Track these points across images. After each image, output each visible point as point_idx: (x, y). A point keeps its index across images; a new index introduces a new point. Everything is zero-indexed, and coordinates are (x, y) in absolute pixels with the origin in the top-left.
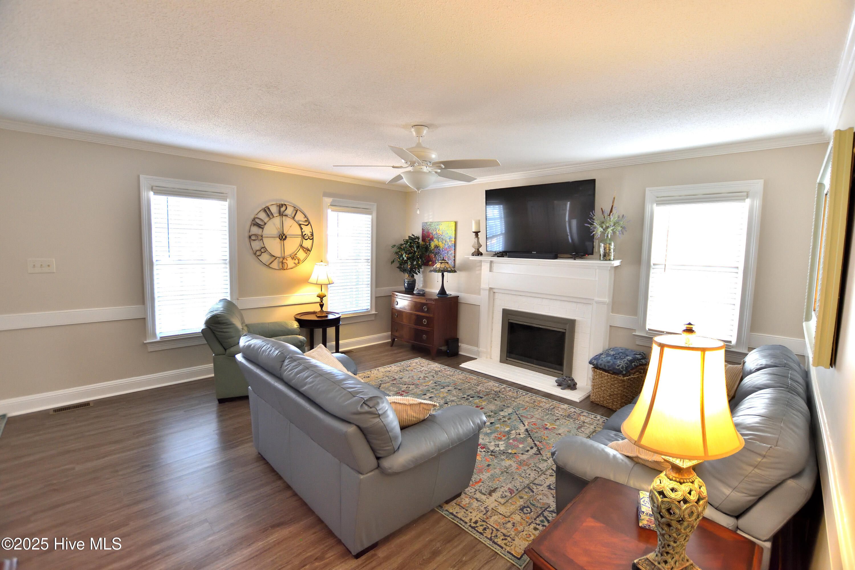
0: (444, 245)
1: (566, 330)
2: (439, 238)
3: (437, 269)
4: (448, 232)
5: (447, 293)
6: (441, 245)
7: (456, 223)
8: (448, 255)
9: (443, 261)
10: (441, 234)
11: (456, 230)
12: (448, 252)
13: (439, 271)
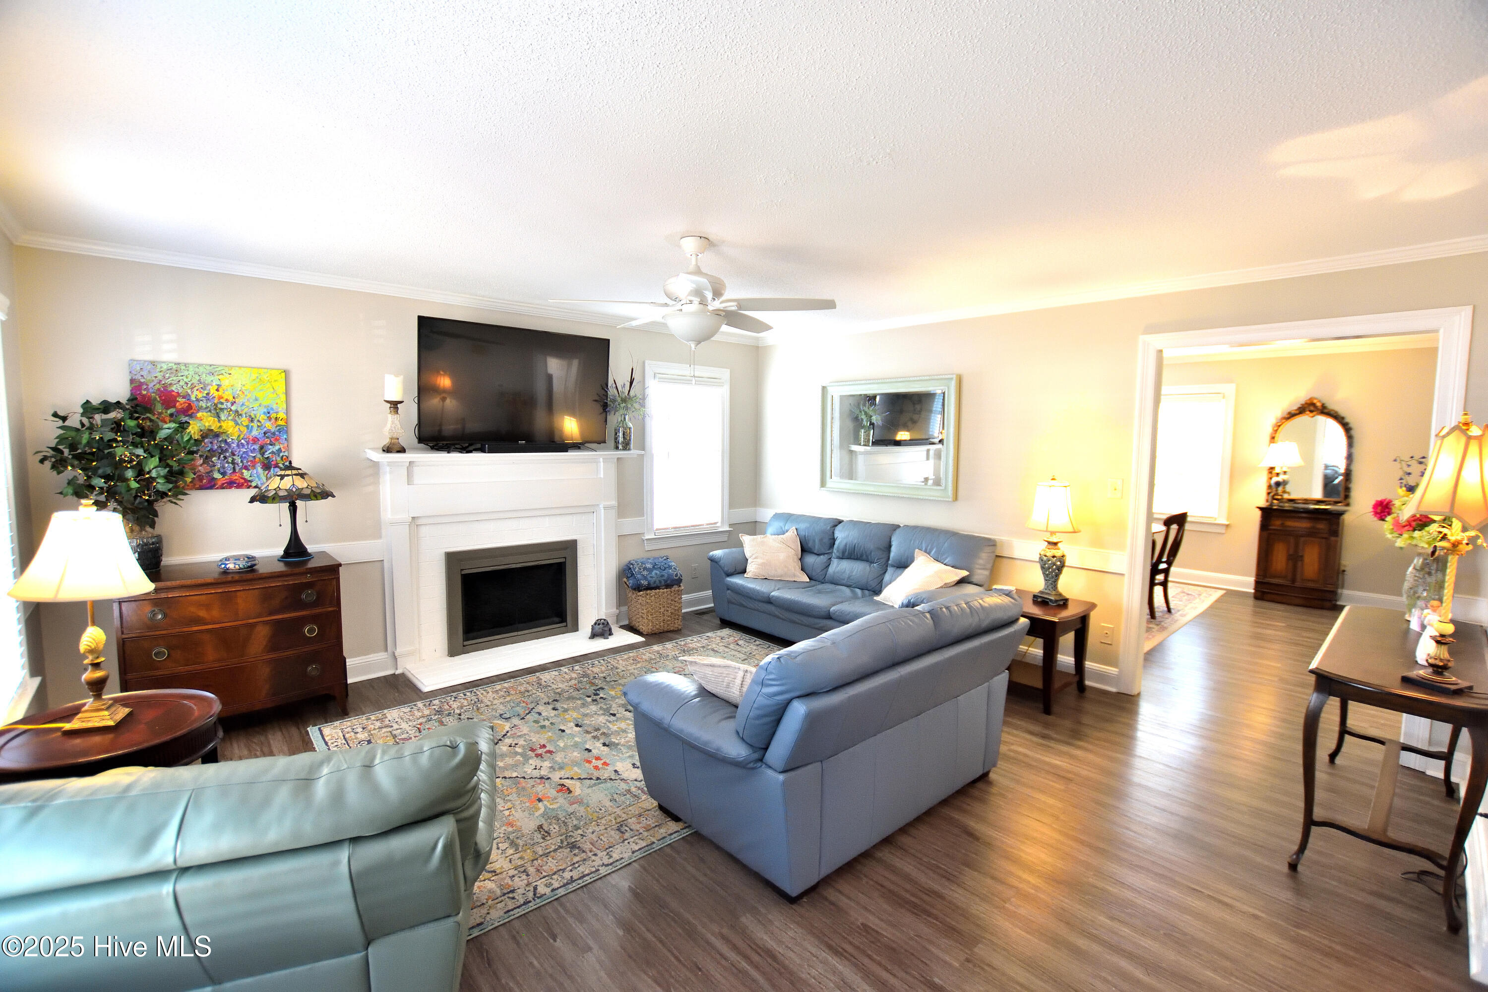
0: (244, 429)
1: (565, 558)
2: (222, 409)
3: (271, 494)
4: (260, 395)
5: (309, 550)
6: (229, 426)
7: (286, 373)
8: (263, 454)
9: (289, 472)
10: (231, 399)
11: (287, 393)
12: (262, 448)
13: (274, 499)
